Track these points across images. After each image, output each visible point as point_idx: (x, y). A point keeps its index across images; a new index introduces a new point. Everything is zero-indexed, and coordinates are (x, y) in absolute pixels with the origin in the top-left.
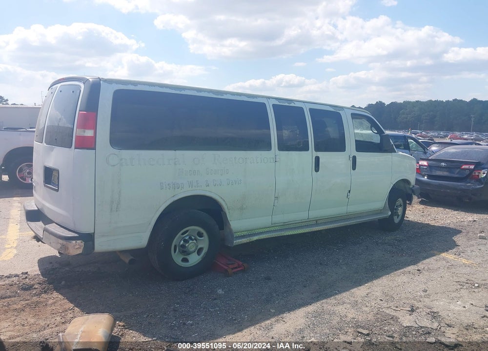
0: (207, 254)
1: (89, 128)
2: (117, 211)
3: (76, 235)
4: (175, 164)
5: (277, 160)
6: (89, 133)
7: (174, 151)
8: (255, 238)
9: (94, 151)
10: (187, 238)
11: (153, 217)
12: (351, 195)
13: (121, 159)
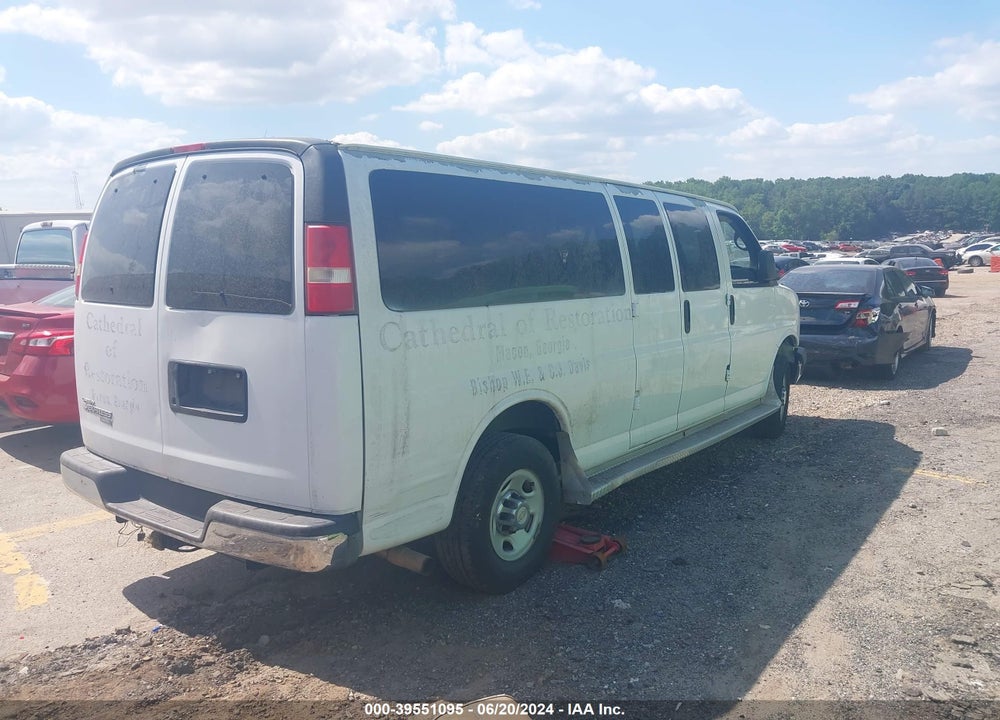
0: (543, 526)
1: (341, 265)
2: (403, 453)
3: (328, 522)
4: (491, 337)
5: (637, 313)
6: (340, 276)
7: (485, 308)
8: (619, 481)
9: (356, 317)
10: (508, 497)
11: (462, 457)
12: (730, 372)
13: (405, 334)
